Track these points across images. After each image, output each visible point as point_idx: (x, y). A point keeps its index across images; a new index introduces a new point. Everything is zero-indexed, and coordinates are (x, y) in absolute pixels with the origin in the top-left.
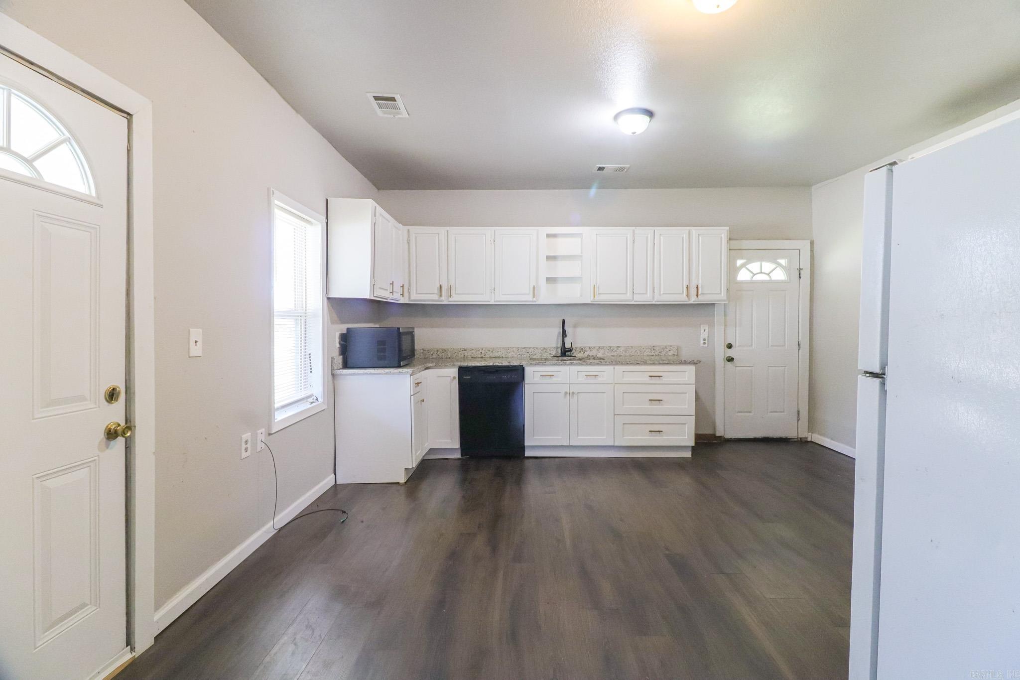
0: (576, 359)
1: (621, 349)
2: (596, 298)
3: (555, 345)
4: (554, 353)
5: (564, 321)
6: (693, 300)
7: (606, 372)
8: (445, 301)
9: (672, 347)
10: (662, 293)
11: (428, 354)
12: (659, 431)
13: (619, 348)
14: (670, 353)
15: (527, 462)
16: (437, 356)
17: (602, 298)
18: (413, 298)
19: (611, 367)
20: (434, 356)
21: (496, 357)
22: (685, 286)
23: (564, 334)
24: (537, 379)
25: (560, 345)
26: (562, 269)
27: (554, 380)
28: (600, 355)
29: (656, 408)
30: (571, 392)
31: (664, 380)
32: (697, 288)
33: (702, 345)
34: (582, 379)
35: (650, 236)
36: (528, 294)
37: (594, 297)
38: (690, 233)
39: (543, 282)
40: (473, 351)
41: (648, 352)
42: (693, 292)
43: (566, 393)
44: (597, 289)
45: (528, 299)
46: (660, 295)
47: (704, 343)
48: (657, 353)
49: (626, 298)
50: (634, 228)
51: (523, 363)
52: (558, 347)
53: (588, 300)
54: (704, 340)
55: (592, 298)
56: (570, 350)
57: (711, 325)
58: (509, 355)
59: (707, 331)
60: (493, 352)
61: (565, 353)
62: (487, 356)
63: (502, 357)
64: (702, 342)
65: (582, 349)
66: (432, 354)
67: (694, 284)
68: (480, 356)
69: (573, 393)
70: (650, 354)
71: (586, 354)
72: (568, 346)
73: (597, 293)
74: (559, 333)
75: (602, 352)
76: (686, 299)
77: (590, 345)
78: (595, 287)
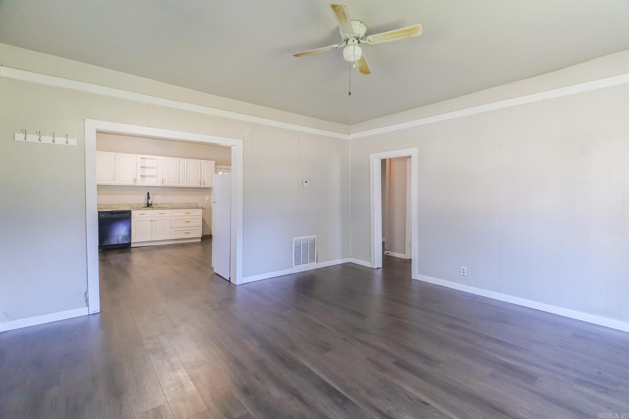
0: (154, 208)
2: (163, 184)
3: (143, 203)
4: (143, 206)
5: (148, 193)
6: (202, 186)
7: (168, 212)
9: (195, 203)
12: (188, 233)
13: (173, 203)
14: (194, 205)
15: (132, 249)
17: (166, 184)
19: (170, 210)
22: (199, 181)
23: (149, 198)
25: (146, 202)
26: (148, 172)
27: (145, 215)
28: (164, 206)
29: (188, 225)
30: (153, 220)
31: (191, 214)
32: (204, 182)
33: (206, 202)
34: (157, 215)
35: (186, 162)
36: (132, 181)
37: (163, 183)
38: (201, 162)
39: (139, 176)
40: (101, 205)
42: (202, 183)
43: (150, 221)
44: (164, 181)
45: (132, 183)
46: (190, 184)
47: (207, 202)
48: (189, 205)
49: (176, 184)
50: (179, 158)
51: (131, 209)
52: (145, 204)
53: (160, 184)
54: (207, 200)
56: (151, 204)
57: (210, 195)
59: (208, 197)
60: (112, 205)
61: (149, 205)
62: (109, 207)
63: (117, 208)
64: (206, 201)
65: (157, 204)
67: (203, 180)
68: (105, 208)
69: (154, 220)
70: (186, 206)
71: (159, 206)
72: (150, 203)
73: (164, 182)
74: (146, 198)
76: (200, 186)
77: (160, 203)
78: (163, 180)
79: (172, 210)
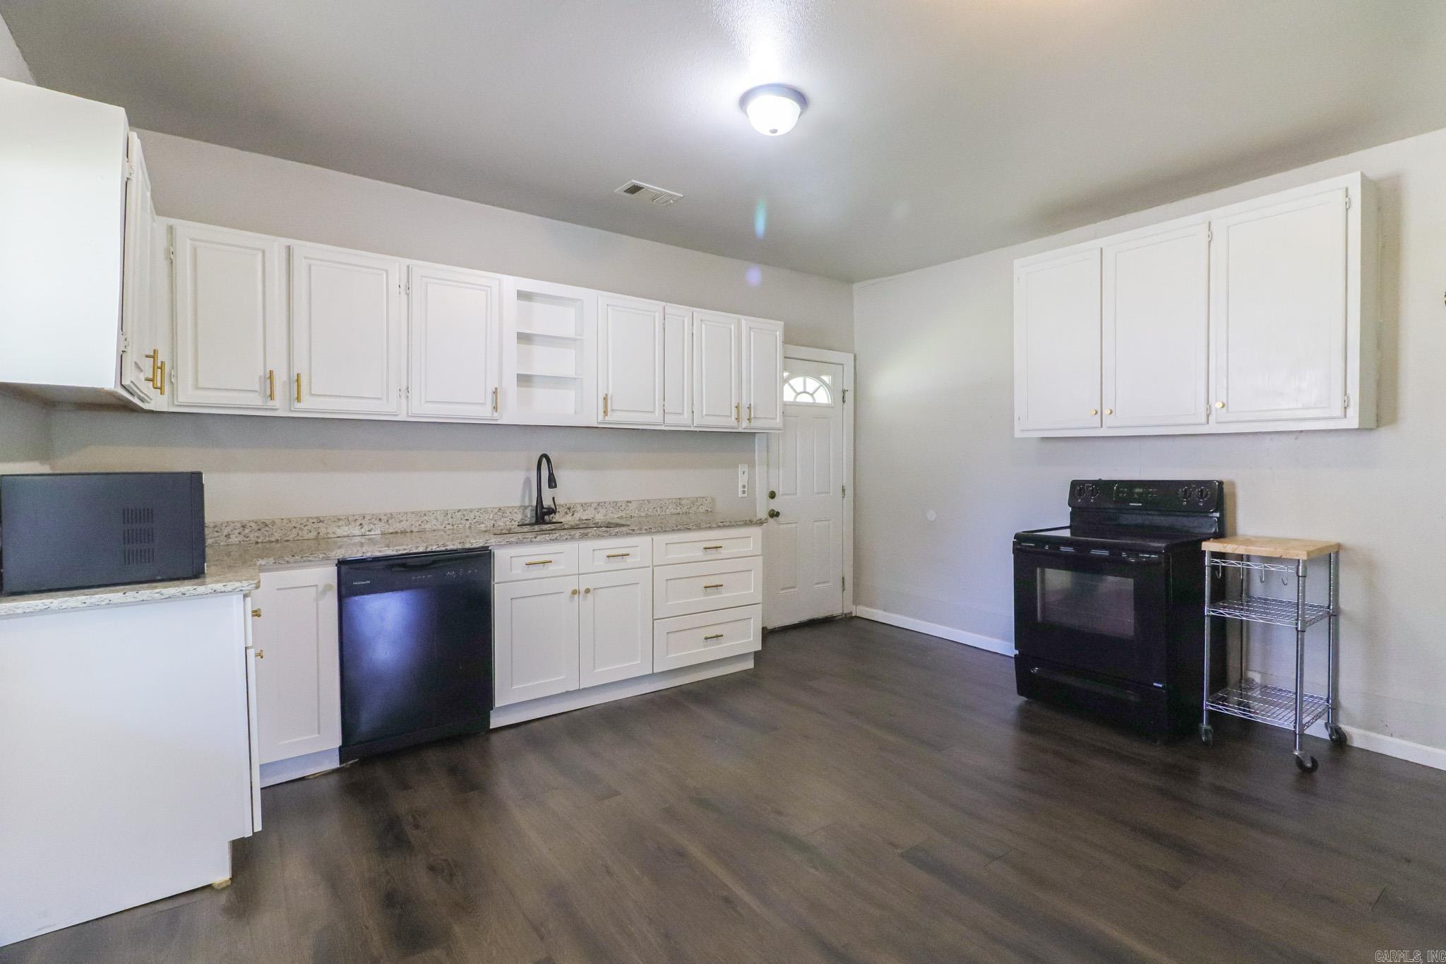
0: (566, 526)
1: (633, 506)
2: (606, 418)
3: (518, 504)
4: (518, 517)
6: (742, 426)
7: (640, 546)
9: (704, 499)
10: (704, 413)
11: (216, 534)
12: (717, 636)
13: (629, 504)
14: (702, 509)
15: (495, 739)
16: (241, 538)
17: (619, 418)
18: (183, 398)
19: (648, 538)
20: (234, 539)
21: (396, 533)
22: (734, 405)
24: (519, 571)
25: (531, 501)
26: (543, 361)
27: (551, 568)
28: (599, 517)
29: (715, 599)
30: (583, 590)
31: (724, 553)
32: (749, 408)
33: (740, 494)
34: (601, 563)
35: (687, 321)
36: (483, 404)
37: (605, 413)
38: (739, 323)
39: (511, 382)
41: (671, 509)
42: (744, 413)
43: (574, 592)
44: (610, 401)
45: (483, 413)
46: (702, 417)
47: (744, 492)
48: (685, 509)
49: (651, 418)
50: (664, 303)
51: (488, 542)
52: (526, 508)
53: (592, 418)
54: (744, 487)
55: (601, 418)
56: (552, 511)
57: (752, 465)
58: (428, 526)
59: (746, 473)
60: (390, 521)
61: (542, 516)
62: (376, 531)
63: (412, 532)
64: (740, 489)
65: (569, 509)
66: (228, 536)
67: (745, 403)
69: (587, 592)
70: (676, 511)
71: (577, 516)
72: (547, 502)
73: (610, 407)
75: (603, 511)
76: (733, 424)
77: (583, 501)
78: (605, 399)
79: (657, 538)
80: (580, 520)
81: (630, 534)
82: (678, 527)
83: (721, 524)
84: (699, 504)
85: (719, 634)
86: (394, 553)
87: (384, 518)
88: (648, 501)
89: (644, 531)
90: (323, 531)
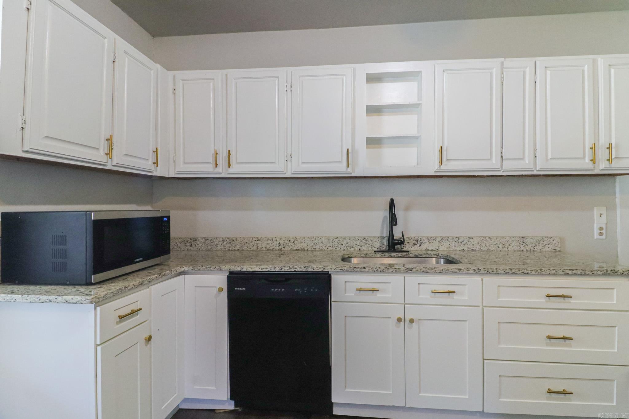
0: (411, 255)
1: (475, 242)
2: (443, 167)
3: (379, 235)
4: (377, 245)
5: (392, 203)
8: (222, 172)
9: (551, 240)
10: (550, 156)
11: (212, 244)
12: (564, 392)
13: (471, 240)
14: (549, 248)
16: (222, 247)
17: (454, 166)
18: (178, 170)
19: (477, 279)
20: (219, 247)
21: (299, 250)
22: (589, 146)
23: (393, 220)
24: (351, 294)
25: (386, 234)
26: (389, 126)
27: (379, 295)
29: (559, 352)
30: (408, 319)
31: (574, 303)
32: (609, 148)
33: (596, 236)
34: (426, 296)
35: (528, 71)
36: (341, 162)
37: (441, 163)
38: (595, 62)
39: (361, 144)
41: (514, 246)
42: (603, 154)
43: (399, 320)
44: (444, 153)
45: (339, 169)
46: (547, 160)
47: (601, 234)
49: (489, 166)
50: (502, 59)
51: (329, 269)
52: (383, 238)
53: (430, 169)
54: (601, 229)
55: (437, 167)
56: (401, 242)
57: (611, 208)
58: (317, 247)
59: (604, 217)
60: (295, 242)
61: (393, 245)
62: (287, 248)
63: (307, 250)
65: (417, 241)
66: (217, 245)
67: (603, 143)
68: (277, 248)
69: (412, 321)
71: (424, 247)
72: (397, 235)
73: (444, 159)
74: (385, 217)
75: (446, 244)
77: (429, 235)
78: (441, 151)
79: (487, 279)
80: (426, 250)
81: (456, 272)
82: (513, 271)
83: (570, 272)
84: (545, 243)
85: (568, 390)
86: (260, 270)
87: (292, 240)
88: (490, 238)
89: (471, 271)
90: (260, 246)
